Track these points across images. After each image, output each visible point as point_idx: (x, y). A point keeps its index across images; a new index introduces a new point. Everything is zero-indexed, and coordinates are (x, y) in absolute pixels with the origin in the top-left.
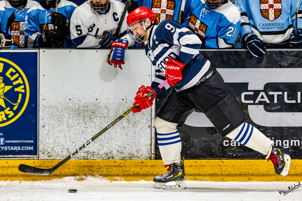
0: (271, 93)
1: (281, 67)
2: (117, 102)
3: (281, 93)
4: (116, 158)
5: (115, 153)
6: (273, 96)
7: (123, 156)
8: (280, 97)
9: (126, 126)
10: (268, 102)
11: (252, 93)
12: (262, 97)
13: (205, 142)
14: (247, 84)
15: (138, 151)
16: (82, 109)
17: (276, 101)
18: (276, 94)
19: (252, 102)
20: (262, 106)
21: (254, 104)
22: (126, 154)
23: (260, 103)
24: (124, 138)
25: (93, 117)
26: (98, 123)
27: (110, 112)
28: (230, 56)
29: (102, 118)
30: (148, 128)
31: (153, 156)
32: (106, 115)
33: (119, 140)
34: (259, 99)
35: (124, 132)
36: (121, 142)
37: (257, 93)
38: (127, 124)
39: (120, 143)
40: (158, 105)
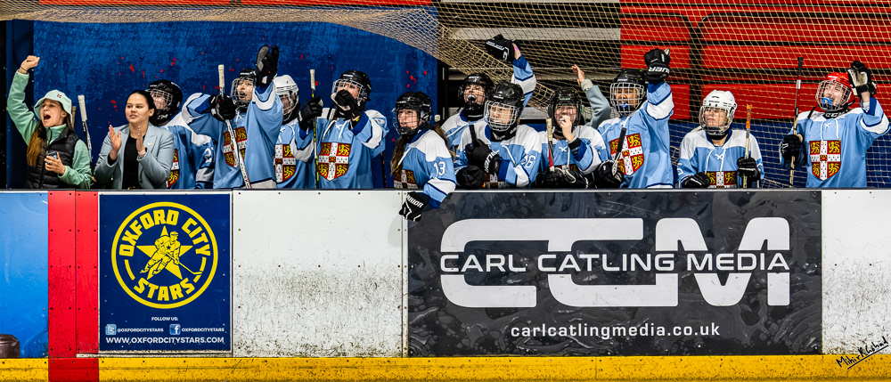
0: (582, 256)
1: (597, 216)
2: (350, 269)
4: (350, 355)
5: (347, 347)
6: (586, 260)
7: (360, 351)
9: (364, 307)
10: (578, 269)
11: (554, 256)
12: (570, 262)
13: (483, 330)
14: (546, 242)
15: (381, 344)
16: (297, 281)
17: (589, 269)
18: (589, 257)
19: (554, 269)
20: (570, 275)
21: (557, 272)
23: (566, 271)
24: (362, 325)
25: (314, 292)
26: (321, 302)
27: (340, 285)
28: (521, 201)
29: (328, 294)
30: (397, 309)
31: (405, 352)
32: (333, 290)
33: (355, 327)
34: (564, 266)
35: (362, 315)
36: (356, 330)
37: (561, 255)
38: (366, 303)
39: (355, 332)
40: (413, 275)
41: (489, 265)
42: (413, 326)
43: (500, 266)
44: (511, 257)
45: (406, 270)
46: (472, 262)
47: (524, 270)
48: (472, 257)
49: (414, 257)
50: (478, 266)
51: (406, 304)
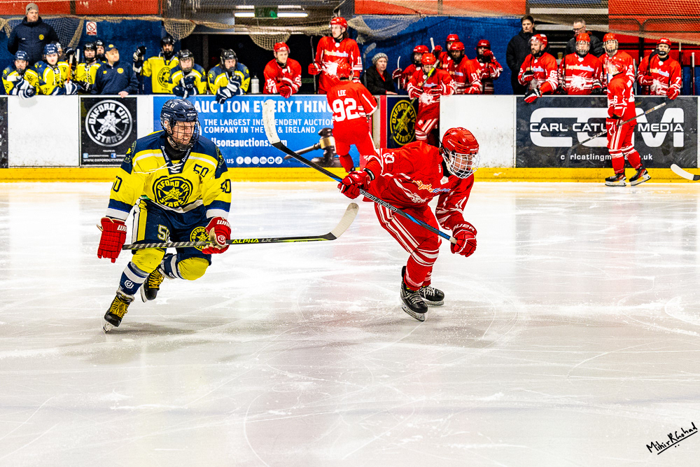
0: (592, 125)
3: (599, 125)
4: (491, 167)
5: (489, 164)
6: (594, 126)
7: (495, 165)
8: (599, 128)
9: (497, 146)
10: (590, 130)
11: (580, 125)
12: (587, 127)
13: (549, 157)
14: (576, 119)
15: (504, 162)
17: (595, 130)
18: (595, 125)
19: (580, 130)
20: (587, 133)
21: (581, 132)
22: (497, 164)
23: (585, 131)
24: (496, 154)
30: (511, 147)
31: (515, 166)
34: (584, 129)
35: (496, 150)
38: (498, 144)
39: (493, 157)
40: (518, 131)
41: (551, 129)
42: (518, 154)
43: (556, 129)
44: (561, 124)
45: (515, 130)
46: (544, 127)
47: (566, 130)
48: (544, 125)
49: (518, 125)
50: (547, 129)
51: (515, 145)
